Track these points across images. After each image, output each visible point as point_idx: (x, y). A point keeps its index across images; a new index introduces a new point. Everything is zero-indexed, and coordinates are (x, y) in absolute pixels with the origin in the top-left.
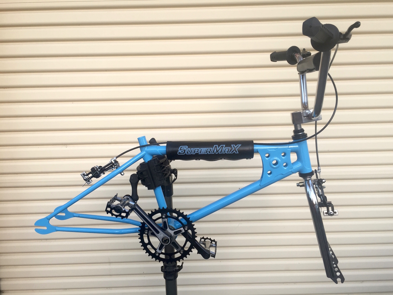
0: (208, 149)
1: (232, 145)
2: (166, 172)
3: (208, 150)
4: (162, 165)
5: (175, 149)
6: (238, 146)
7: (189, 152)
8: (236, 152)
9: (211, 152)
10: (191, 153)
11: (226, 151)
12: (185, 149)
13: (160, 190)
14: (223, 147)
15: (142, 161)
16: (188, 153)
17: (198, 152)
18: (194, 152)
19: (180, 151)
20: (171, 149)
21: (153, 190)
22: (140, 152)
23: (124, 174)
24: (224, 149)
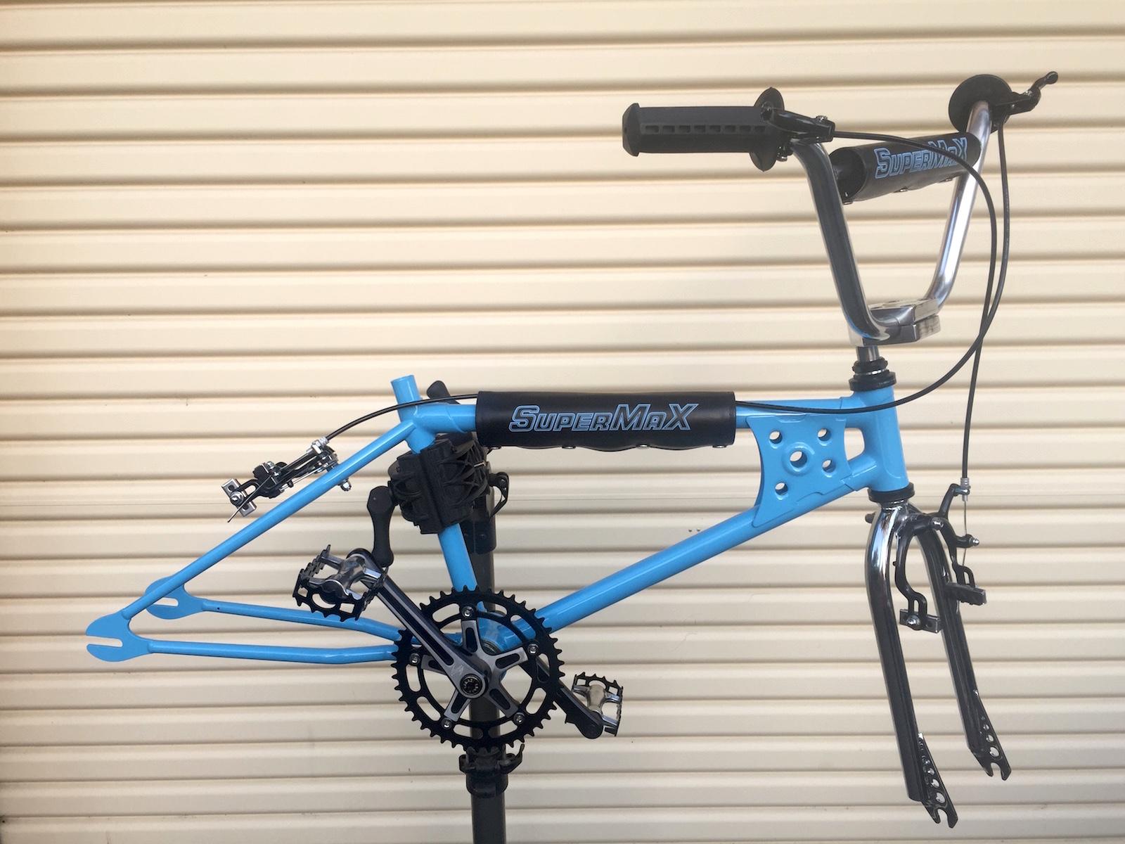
0: (601, 416)
1: (670, 405)
2: (475, 482)
3: (600, 418)
4: (462, 461)
5: (501, 415)
6: (690, 407)
7: (542, 425)
8: (683, 425)
9: (607, 424)
10: (548, 427)
11: (653, 421)
12: (531, 414)
13: (455, 535)
14: (643, 409)
15: (403, 448)
16: (539, 427)
17: (569, 423)
18: (559, 424)
19: (517, 422)
20: (491, 415)
21: (436, 535)
22: (398, 421)
23: (350, 486)
24: (647, 415)
